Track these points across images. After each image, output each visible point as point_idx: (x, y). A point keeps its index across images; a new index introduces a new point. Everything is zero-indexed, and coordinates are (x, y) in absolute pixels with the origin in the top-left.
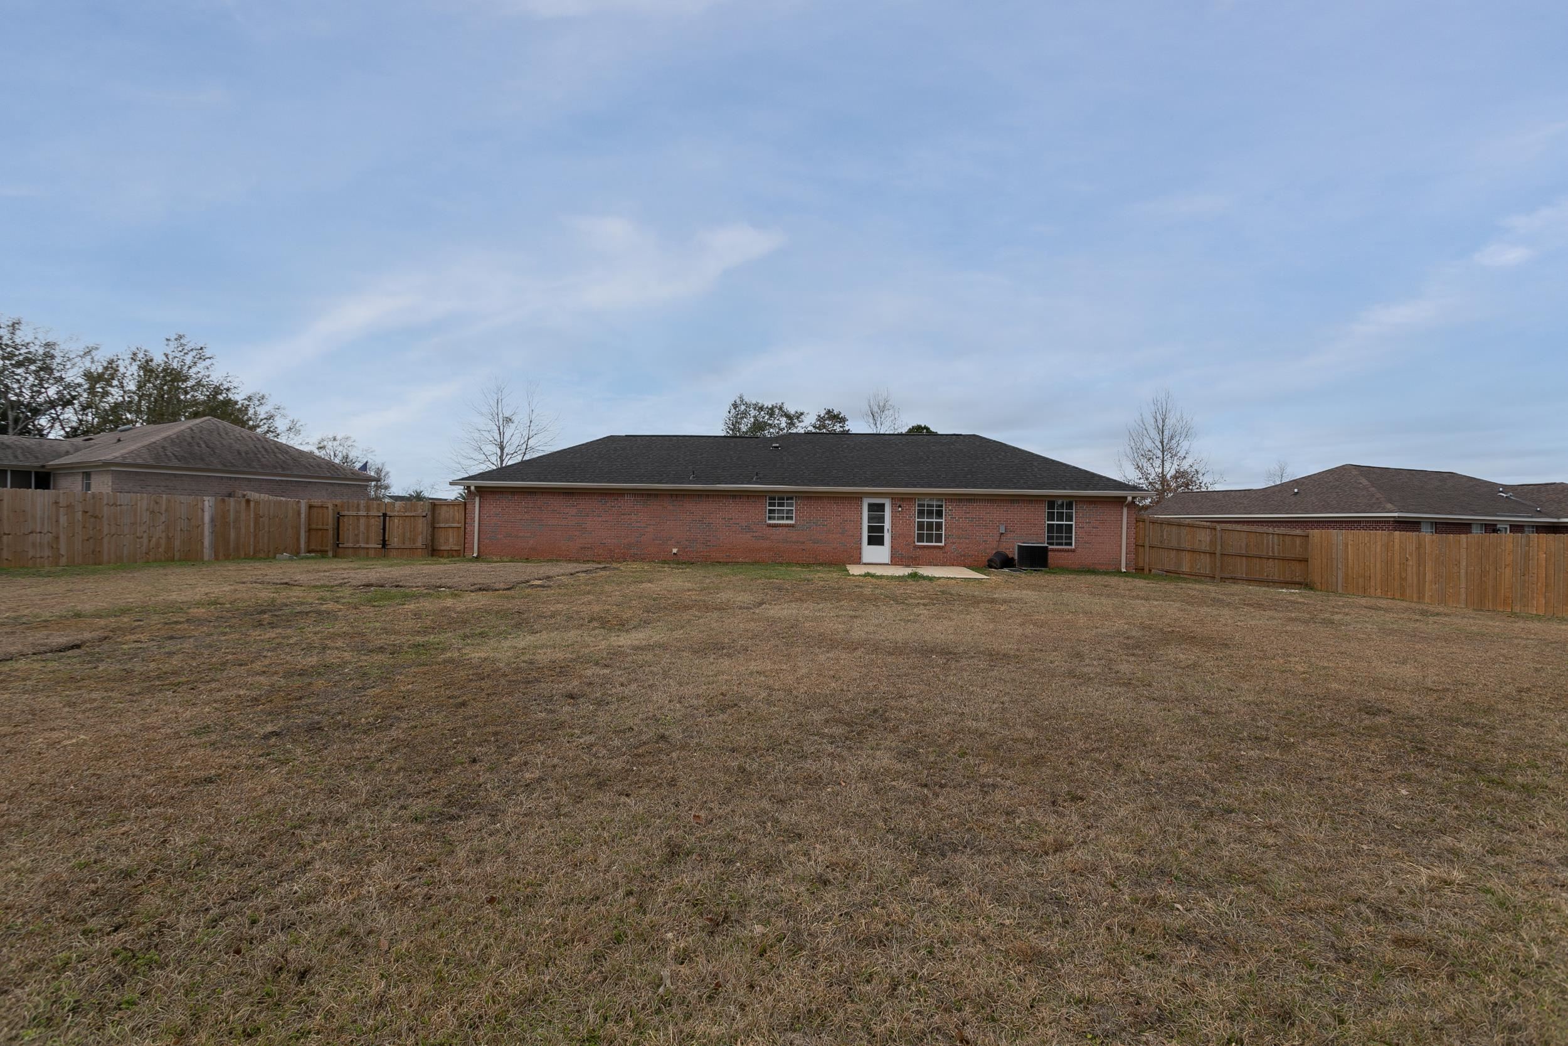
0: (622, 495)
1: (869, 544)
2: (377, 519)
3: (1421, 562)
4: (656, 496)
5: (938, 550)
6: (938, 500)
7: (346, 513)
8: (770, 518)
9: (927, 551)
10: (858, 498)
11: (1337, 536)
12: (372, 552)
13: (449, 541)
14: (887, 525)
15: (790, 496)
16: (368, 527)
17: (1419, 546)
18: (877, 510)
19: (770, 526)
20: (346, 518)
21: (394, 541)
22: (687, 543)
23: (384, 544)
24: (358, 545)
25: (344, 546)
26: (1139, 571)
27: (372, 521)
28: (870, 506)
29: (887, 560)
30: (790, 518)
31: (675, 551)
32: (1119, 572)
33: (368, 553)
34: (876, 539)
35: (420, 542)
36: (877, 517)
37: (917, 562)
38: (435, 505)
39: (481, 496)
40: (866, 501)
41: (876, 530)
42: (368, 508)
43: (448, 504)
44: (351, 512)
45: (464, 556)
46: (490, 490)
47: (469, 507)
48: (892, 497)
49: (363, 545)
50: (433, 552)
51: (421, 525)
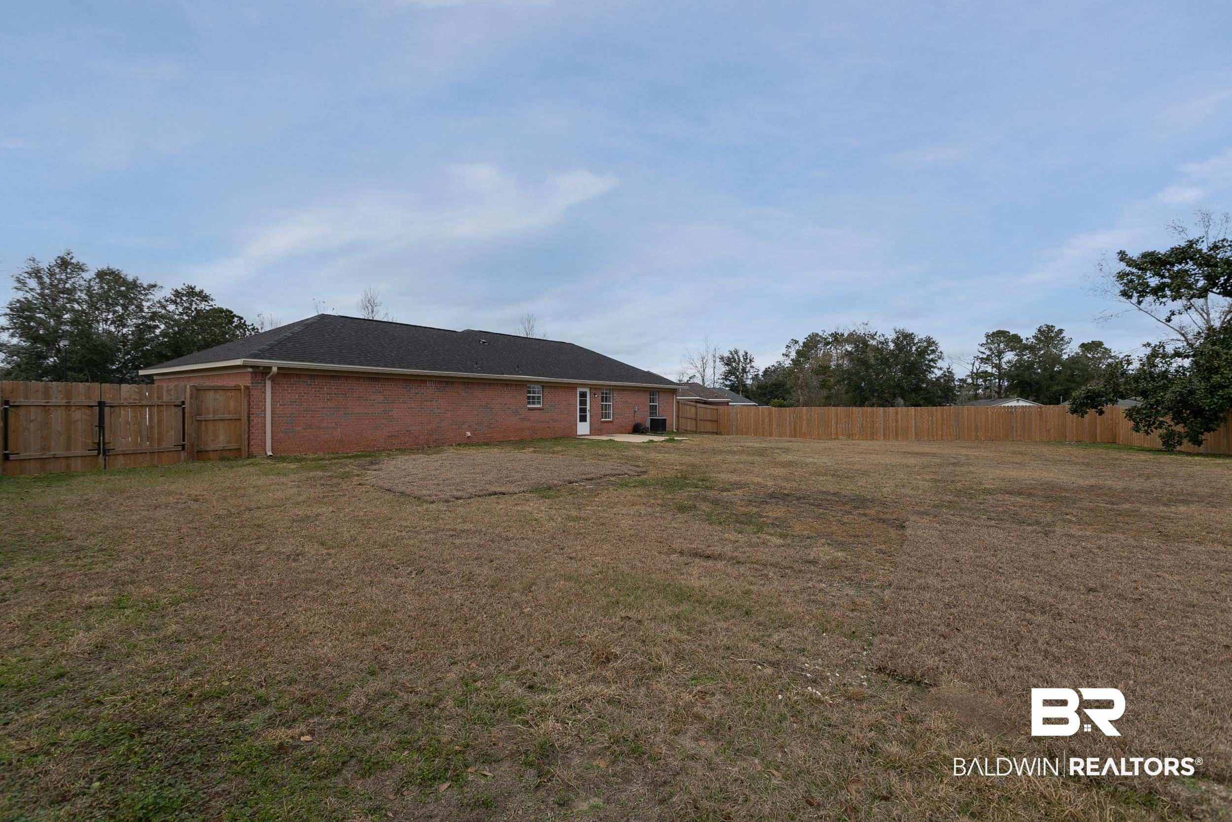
0: (424, 381)
1: (580, 421)
2: (88, 411)
4: (452, 383)
5: (610, 424)
6: (607, 390)
7: (21, 401)
8: (529, 403)
9: (606, 424)
10: (573, 387)
11: (734, 409)
12: (78, 465)
13: (219, 438)
14: (588, 407)
15: (538, 385)
16: (68, 424)
18: (583, 395)
19: (530, 409)
20: (22, 412)
21: (121, 445)
22: (476, 426)
23: (102, 450)
24: (50, 454)
25: (23, 455)
26: (678, 431)
27: (77, 415)
28: (580, 393)
29: (588, 433)
30: (537, 404)
31: (469, 434)
32: (673, 432)
33: (68, 466)
34: (583, 419)
35: (171, 439)
36: (583, 403)
37: (600, 432)
38: (197, 390)
39: (273, 379)
40: (579, 390)
41: (583, 410)
42: (68, 395)
43: (216, 389)
44: (32, 401)
45: (250, 456)
46: (285, 373)
47: (254, 392)
48: (592, 388)
49: (59, 453)
50: (199, 454)
51: (172, 417)
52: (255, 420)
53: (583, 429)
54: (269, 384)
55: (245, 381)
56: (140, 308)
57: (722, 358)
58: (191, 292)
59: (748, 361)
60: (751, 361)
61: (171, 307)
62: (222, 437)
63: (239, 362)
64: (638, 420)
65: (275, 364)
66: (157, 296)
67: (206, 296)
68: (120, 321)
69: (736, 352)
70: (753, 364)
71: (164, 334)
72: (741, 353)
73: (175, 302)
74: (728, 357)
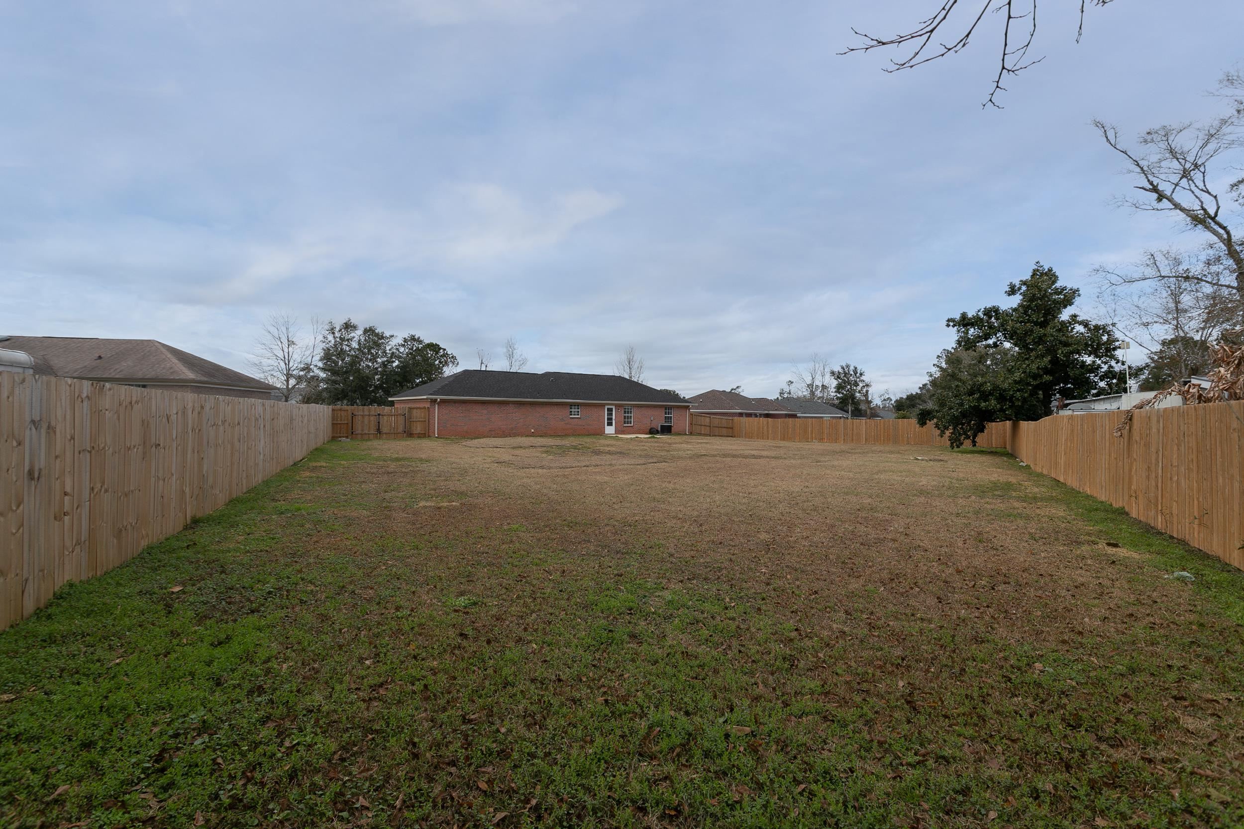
1: (608, 425)
2: (375, 417)
3: (768, 427)
4: (524, 404)
5: (631, 428)
6: (631, 407)
7: (357, 414)
8: (571, 415)
9: (627, 428)
10: (603, 405)
11: (744, 419)
12: (371, 436)
13: (418, 428)
14: (614, 417)
15: (578, 405)
16: (369, 421)
17: (768, 423)
18: (610, 410)
19: (570, 418)
20: (356, 417)
21: (385, 430)
22: (537, 427)
23: (379, 430)
24: (363, 432)
25: (357, 432)
26: (691, 434)
27: (372, 418)
28: (608, 409)
29: (614, 433)
30: (577, 415)
31: (533, 431)
32: (686, 434)
33: (368, 437)
34: (610, 424)
35: (401, 429)
36: (610, 414)
37: (623, 433)
38: (410, 409)
39: (438, 404)
40: (606, 407)
41: (610, 419)
42: (369, 411)
43: (417, 408)
44: (360, 413)
45: (429, 436)
46: (443, 401)
47: (431, 409)
48: (616, 405)
49: (367, 432)
50: (410, 435)
51: (401, 420)
52: (431, 421)
53: (610, 430)
54: (437, 406)
55: (428, 405)
56: (385, 352)
57: (833, 373)
58: (413, 338)
59: (858, 375)
60: (861, 374)
61: (402, 350)
62: (419, 428)
63: (425, 397)
64: (653, 425)
65: (439, 398)
66: (394, 342)
67: (421, 341)
68: (374, 360)
69: (848, 366)
70: (863, 378)
71: (397, 367)
72: (852, 368)
73: (403, 346)
74: (839, 372)
